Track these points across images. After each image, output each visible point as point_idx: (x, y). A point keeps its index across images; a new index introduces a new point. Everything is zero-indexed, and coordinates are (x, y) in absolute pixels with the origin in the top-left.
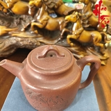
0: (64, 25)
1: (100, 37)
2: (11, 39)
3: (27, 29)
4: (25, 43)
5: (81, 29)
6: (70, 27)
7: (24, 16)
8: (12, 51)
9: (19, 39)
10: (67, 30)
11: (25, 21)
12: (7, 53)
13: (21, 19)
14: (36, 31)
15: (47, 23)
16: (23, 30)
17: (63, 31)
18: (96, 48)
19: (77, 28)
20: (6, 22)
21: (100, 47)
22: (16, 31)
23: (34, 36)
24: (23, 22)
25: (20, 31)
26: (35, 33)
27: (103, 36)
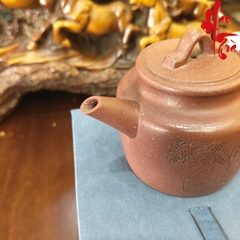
0: (128, 17)
3: (40, 44)
4: (43, 75)
5: (167, 20)
7: (28, 13)
8: (13, 104)
9: (27, 70)
10: (136, 28)
11: (31, 25)
13: (21, 21)
14: (67, 42)
15: (89, 20)
17: (128, 32)
19: (159, 20)
23: (61, 56)
24: (26, 28)
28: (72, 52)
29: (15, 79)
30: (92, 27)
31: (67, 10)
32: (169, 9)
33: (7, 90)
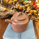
0: (25, 8)
1: (36, 12)
2: (8, 12)
3: (13, 9)
4: (12, 13)
5: (30, 9)
6: (26, 9)
7: (12, 5)
8: (8, 16)
9: (10, 12)
10: (25, 9)
11: (12, 7)
12: (6, 17)
13: (11, 6)
14: (16, 10)
15: (19, 7)
16: (11, 9)
17: (24, 10)
18: (35, 16)
19: (29, 9)
20: (6, 7)
21: (36, 15)
22: (9, 9)
23: (15, 11)
24: (11, 7)
25: (10, 10)
26: (15, 10)
27: (37, 11)
28: (16, 11)
29: (8, 13)
30: (19, 8)
31: (16, 5)
32: (31, 8)
33: (7, 14)
